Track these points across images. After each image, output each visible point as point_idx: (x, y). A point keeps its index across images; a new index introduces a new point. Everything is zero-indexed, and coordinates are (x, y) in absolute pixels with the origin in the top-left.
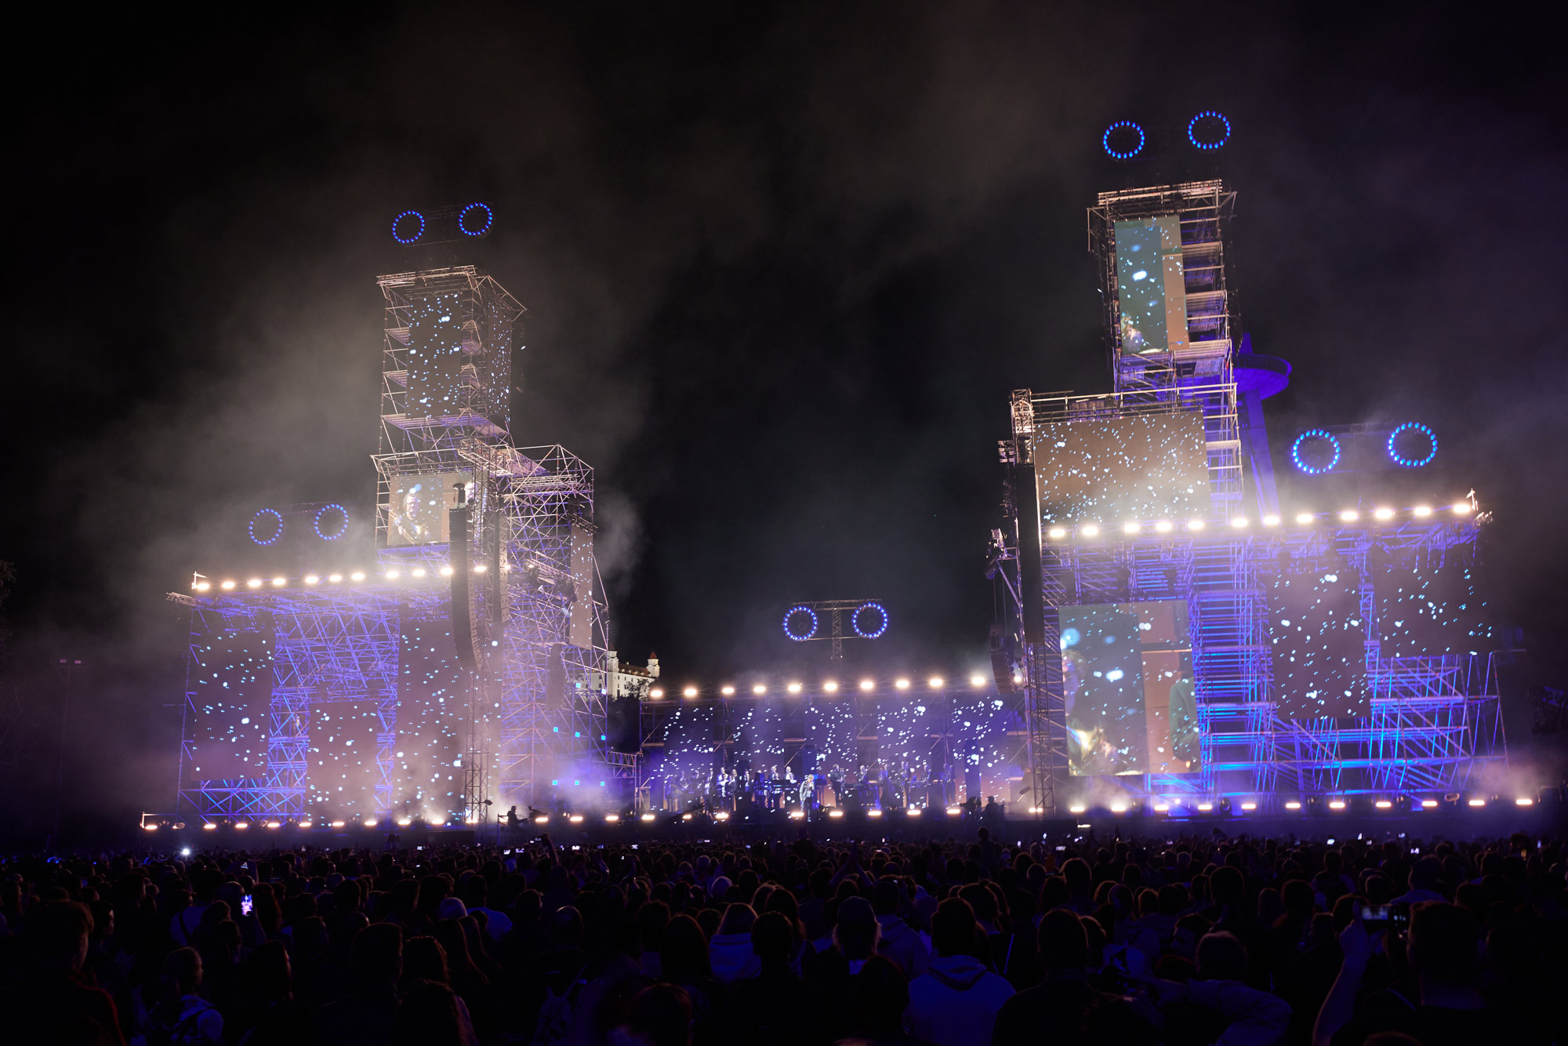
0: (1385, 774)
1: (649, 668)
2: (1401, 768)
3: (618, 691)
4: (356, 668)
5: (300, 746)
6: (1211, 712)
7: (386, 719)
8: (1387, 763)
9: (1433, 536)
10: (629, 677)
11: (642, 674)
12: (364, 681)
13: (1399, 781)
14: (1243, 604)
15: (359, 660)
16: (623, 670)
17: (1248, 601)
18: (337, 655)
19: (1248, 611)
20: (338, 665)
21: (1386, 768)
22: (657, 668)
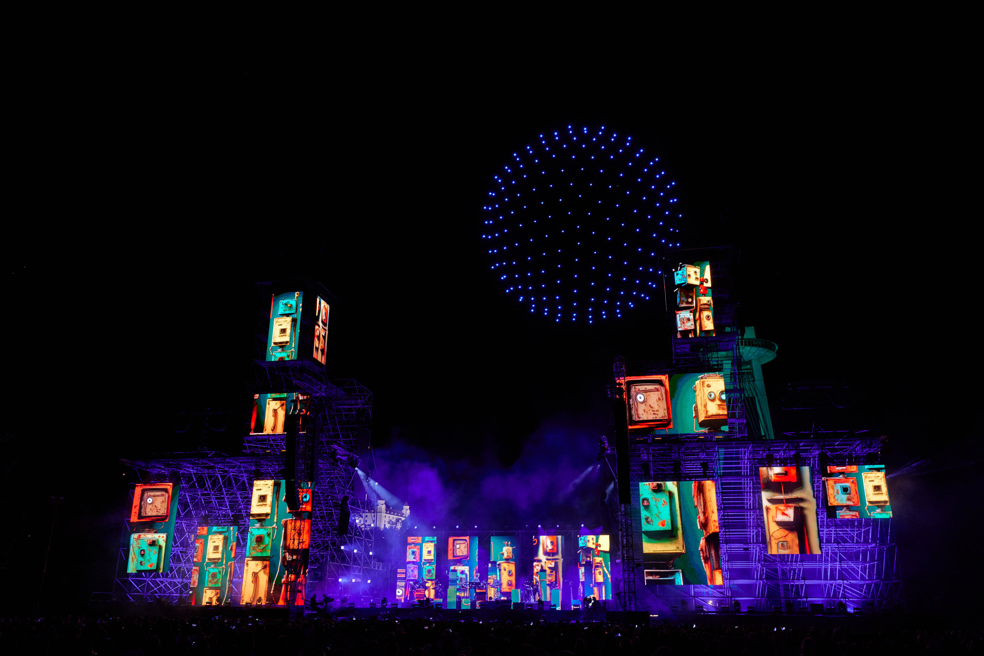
0: (832, 588)
1: (404, 511)
2: (841, 585)
3: (385, 525)
4: (227, 507)
5: (190, 553)
6: (729, 548)
7: (242, 538)
8: (832, 582)
9: (856, 448)
10: (392, 516)
11: (400, 515)
12: (231, 514)
13: (839, 593)
14: (747, 485)
15: (229, 502)
16: (388, 512)
17: (750, 482)
18: (216, 498)
19: (750, 488)
20: (216, 505)
21: (832, 585)
22: (409, 511)
